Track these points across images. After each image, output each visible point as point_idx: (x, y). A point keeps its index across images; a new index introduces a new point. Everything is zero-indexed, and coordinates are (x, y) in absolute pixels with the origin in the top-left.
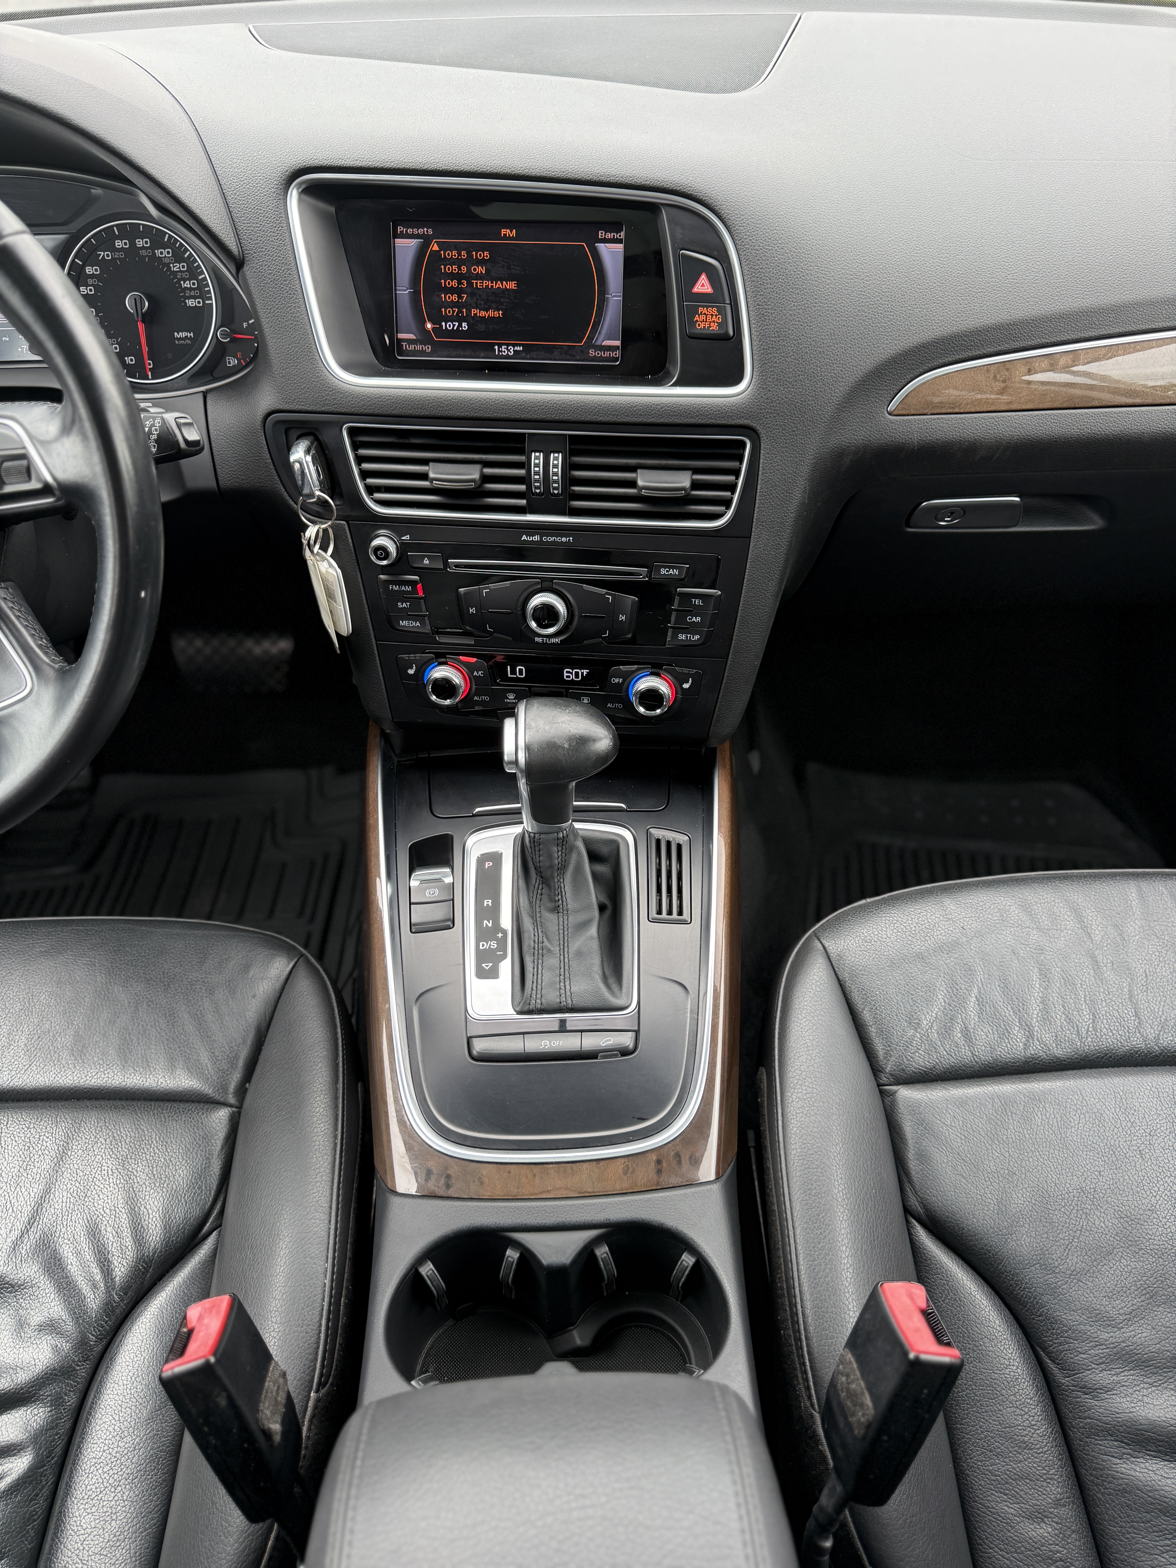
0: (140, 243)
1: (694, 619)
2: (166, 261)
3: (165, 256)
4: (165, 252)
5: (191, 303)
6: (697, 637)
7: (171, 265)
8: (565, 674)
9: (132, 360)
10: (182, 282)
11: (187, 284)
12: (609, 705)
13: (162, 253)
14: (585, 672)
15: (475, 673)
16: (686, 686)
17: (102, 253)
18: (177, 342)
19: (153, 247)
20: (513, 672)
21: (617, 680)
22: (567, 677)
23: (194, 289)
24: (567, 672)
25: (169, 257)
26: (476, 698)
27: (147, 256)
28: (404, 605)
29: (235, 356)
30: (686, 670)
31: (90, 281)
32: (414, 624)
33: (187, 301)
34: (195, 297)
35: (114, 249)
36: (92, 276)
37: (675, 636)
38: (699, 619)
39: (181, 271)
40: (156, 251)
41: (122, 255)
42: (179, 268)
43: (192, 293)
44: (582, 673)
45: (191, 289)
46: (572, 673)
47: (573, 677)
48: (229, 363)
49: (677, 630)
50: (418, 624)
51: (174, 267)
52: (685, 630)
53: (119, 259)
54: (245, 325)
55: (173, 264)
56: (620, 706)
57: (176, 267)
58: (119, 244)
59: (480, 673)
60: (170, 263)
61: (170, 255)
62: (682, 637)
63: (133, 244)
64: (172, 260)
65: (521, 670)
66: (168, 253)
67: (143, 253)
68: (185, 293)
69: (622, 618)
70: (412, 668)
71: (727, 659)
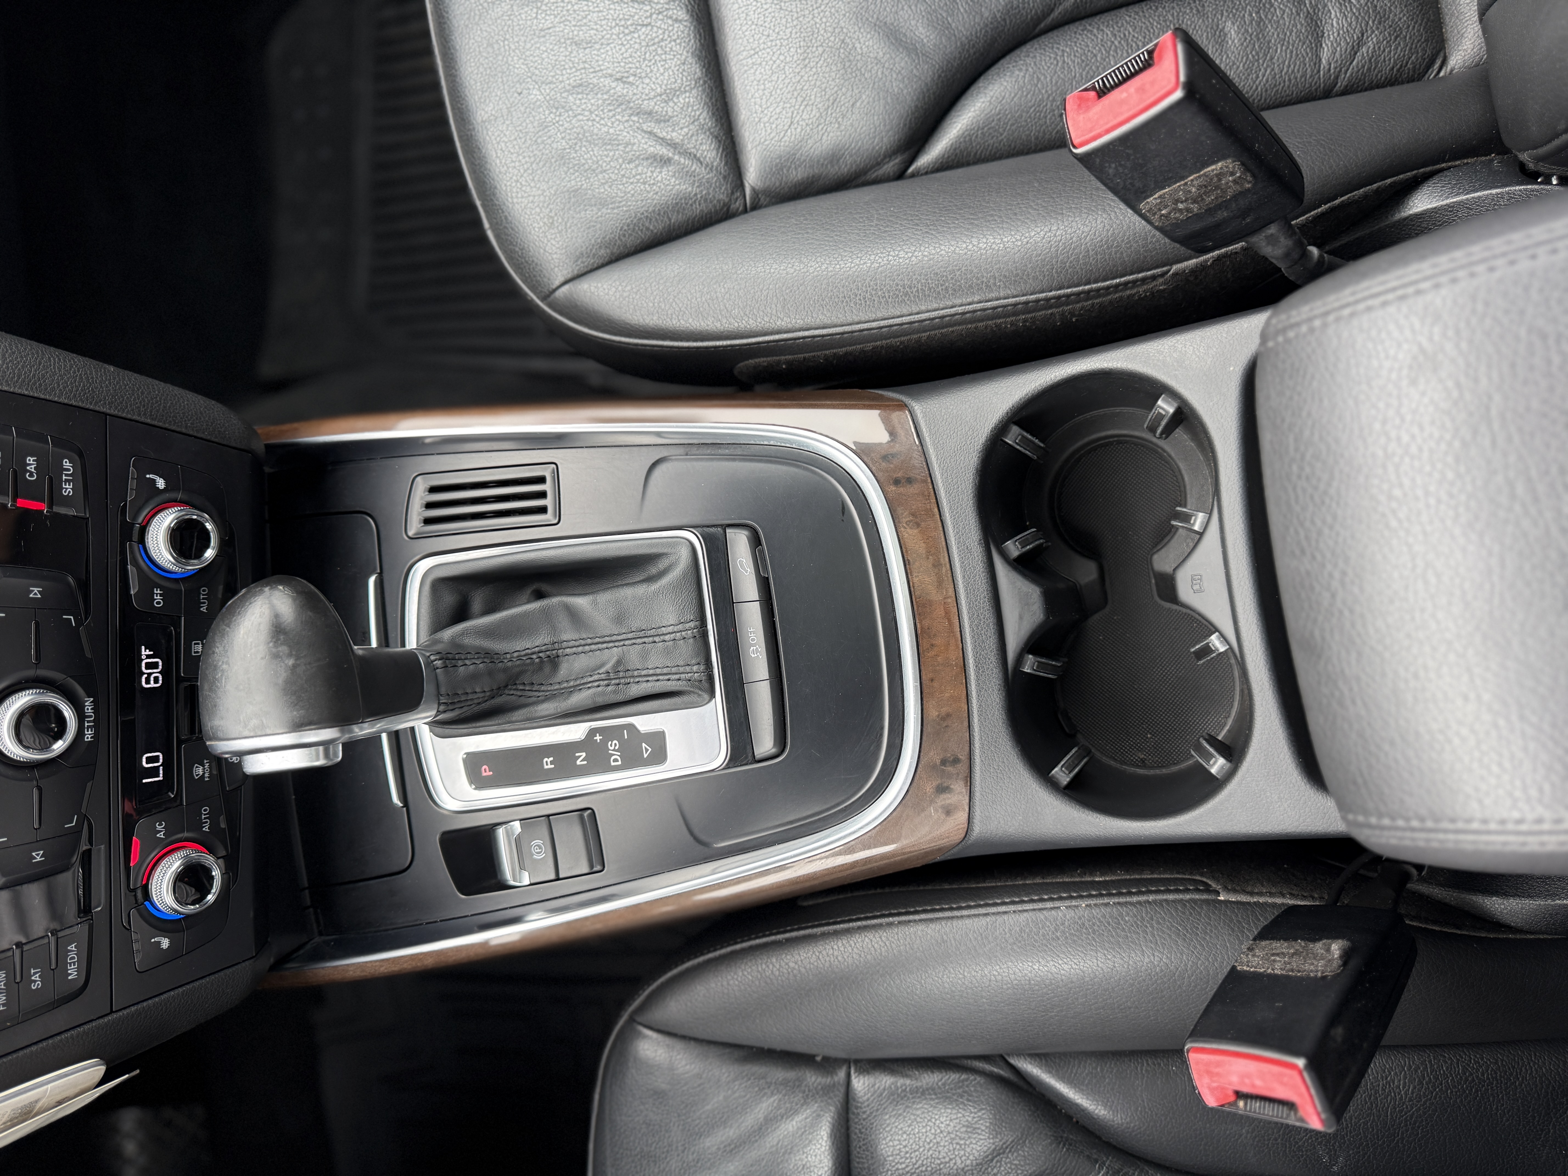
1: (32, 468)
6: (67, 464)
8: (152, 685)
12: (204, 609)
14: (145, 652)
15: (161, 835)
16: (161, 484)
20: (154, 772)
21: (158, 598)
22: (156, 680)
24: (148, 682)
26: (206, 829)
28: (36, 977)
30: (132, 484)
32: (71, 954)
37: (67, 501)
38: (30, 460)
44: (148, 657)
46: (150, 674)
47: (156, 673)
49: (55, 497)
50: (72, 947)
52: (54, 485)
56: (204, 592)
59: (159, 828)
62: (68, 489)
65: (149, 761)
69: (35, 592)
70: (159, 943)
71: (106, 414)
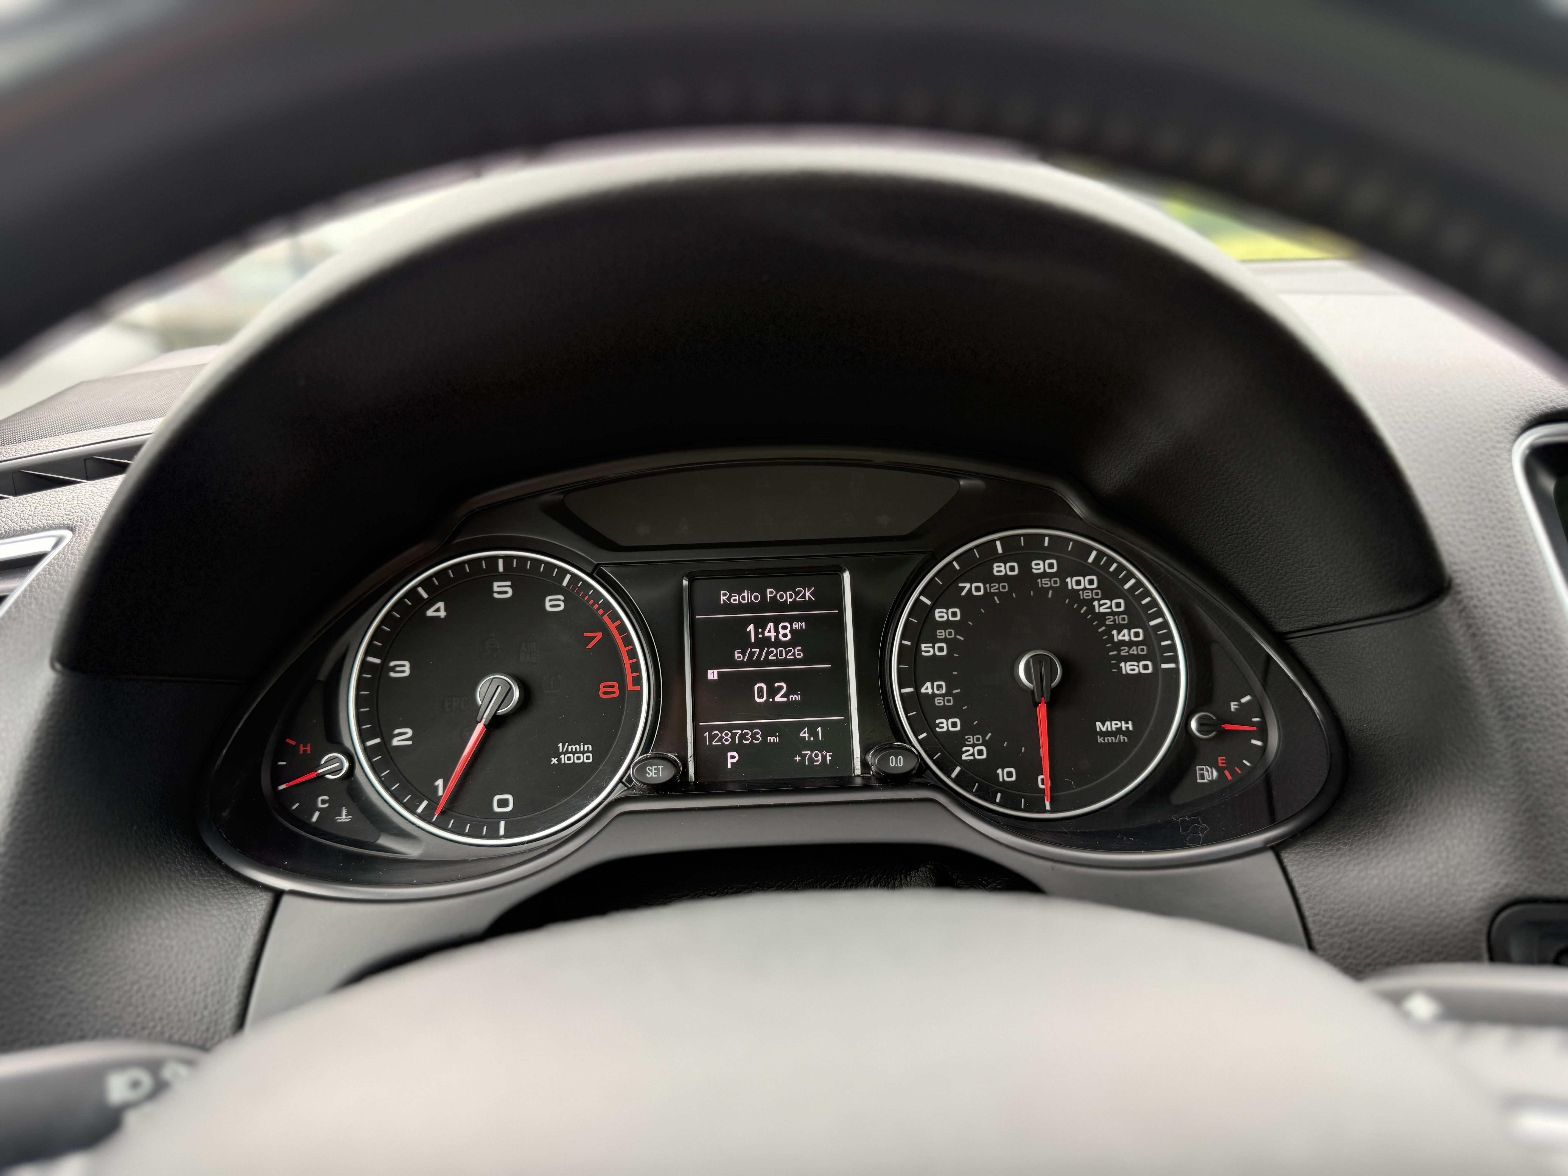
0: (1038, 566)
2: (1086, 595)
3: (1085, 589)
4: (1085, 582)
5: (1128, 668)
7: (1096, 603)
9: (1010, 774)
10: (1115, 632)
11: (1125, 636)
13: (1078, 583)
17: (968, 585)
18: (1100, 740)
19: (1062, 573)
23: (1137, 644)
25: (1092, 590)
27: (1051, 588)
29: (1213, 764)
31: (941, 634)
33: (1122, 665)
34: (1137, 658)
35: (988, 578)
36: (947, 625)
39: (1113, 613)
40: (1068, 580)
41: (1004, 588)
42: (1110, 607)
43: (1134, 651)
45: (1131, 644)
48: (1202, 776)
51: (1100, 605)
53: (999, 594)
54: (1233, 706)
55: (1099, 600)
57: (1103, 607)
58: (999, 569)
60: (1093, 600)
61: (1095, 586)
63: (1025, 568)
64: (1097, 594)
66: (1091, 582)
67: (1045, 583)
68: (1119, 651)
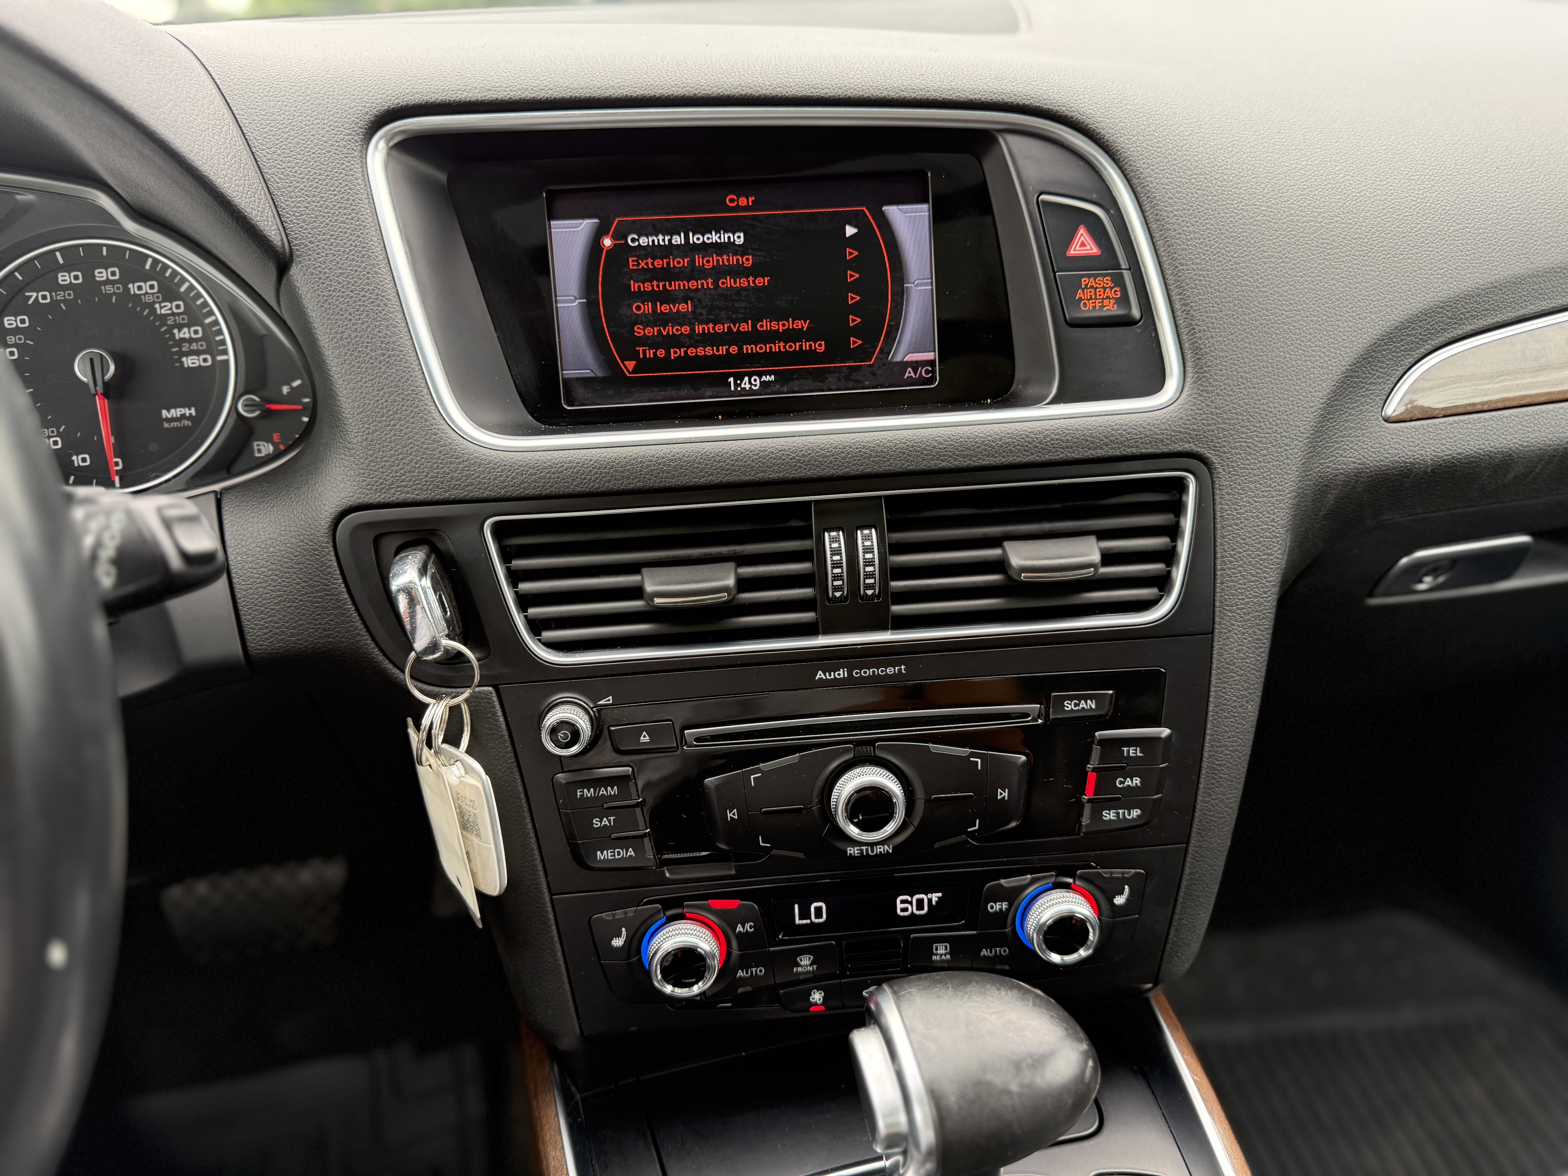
0: (101, 275)
1: (1128, 782)
2: (148, 299)
3: (147, 293)
4: (146, 287)
5: (190, 362)
6: (1136, 813)
7: (157, 306)
8: (899, 906)
9: (84, 460)
10: (176, 331)
11: (185, 333)
12: (984, 952)
13: (140, 288)
14: (935, 897)
15: (739, 928)
16: (1120, 900)
17: (35, 294)
18: (166, 425)
19: (125, 280)
20: (805, 914)
21: (997, 907)
22: (903, 910)
23: (197, 340)
24: (903, 902)
25: (153, 294)
26: (740, 974)
27: (114, 293)
28: (605, 822)
29: (269, 440)
30: (1117, 873)
31: (11, 339)
32: (623, 853)
33: (184, 359)
34: (197, 353)
35: (55, 287)
36: (16, 331)
37: (1096, 815)
38: (1137, 781)
39: (173, 314)
40: (130, 286)
41: (70, 295)
42: (171, 309)
43: (194, 346)
44: (930, 901)
45: (191, 341)
46: (911, 903)
47: (913, 909)
48: (259, 451)
49: (1099, 805)
50: (631, 852)
51: (161, 308)
52: (1112, 804)
53: (65, 301)
54: (285, 390)
55: (160, 303)
56: (1003, 951)
57: (164, 309)
58: (64, 278)
59: (747, 926)
60: (154, 303)
61: (156, 290)
62: (1109, 815)
63: (89, 276)
64: (158, 297)
65: (818, 911)
66: (152, 287)
67: (109, 289)
68: (181, 347)
69: (1003, 794)
70: (619, 935)
71: (1187, 844)
